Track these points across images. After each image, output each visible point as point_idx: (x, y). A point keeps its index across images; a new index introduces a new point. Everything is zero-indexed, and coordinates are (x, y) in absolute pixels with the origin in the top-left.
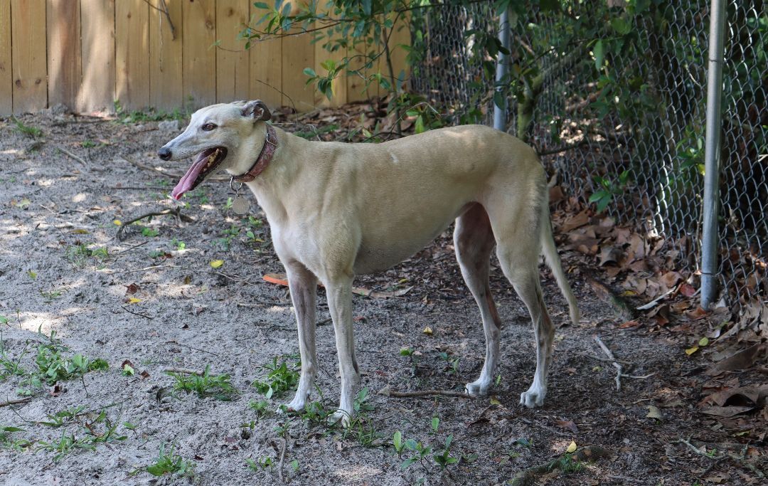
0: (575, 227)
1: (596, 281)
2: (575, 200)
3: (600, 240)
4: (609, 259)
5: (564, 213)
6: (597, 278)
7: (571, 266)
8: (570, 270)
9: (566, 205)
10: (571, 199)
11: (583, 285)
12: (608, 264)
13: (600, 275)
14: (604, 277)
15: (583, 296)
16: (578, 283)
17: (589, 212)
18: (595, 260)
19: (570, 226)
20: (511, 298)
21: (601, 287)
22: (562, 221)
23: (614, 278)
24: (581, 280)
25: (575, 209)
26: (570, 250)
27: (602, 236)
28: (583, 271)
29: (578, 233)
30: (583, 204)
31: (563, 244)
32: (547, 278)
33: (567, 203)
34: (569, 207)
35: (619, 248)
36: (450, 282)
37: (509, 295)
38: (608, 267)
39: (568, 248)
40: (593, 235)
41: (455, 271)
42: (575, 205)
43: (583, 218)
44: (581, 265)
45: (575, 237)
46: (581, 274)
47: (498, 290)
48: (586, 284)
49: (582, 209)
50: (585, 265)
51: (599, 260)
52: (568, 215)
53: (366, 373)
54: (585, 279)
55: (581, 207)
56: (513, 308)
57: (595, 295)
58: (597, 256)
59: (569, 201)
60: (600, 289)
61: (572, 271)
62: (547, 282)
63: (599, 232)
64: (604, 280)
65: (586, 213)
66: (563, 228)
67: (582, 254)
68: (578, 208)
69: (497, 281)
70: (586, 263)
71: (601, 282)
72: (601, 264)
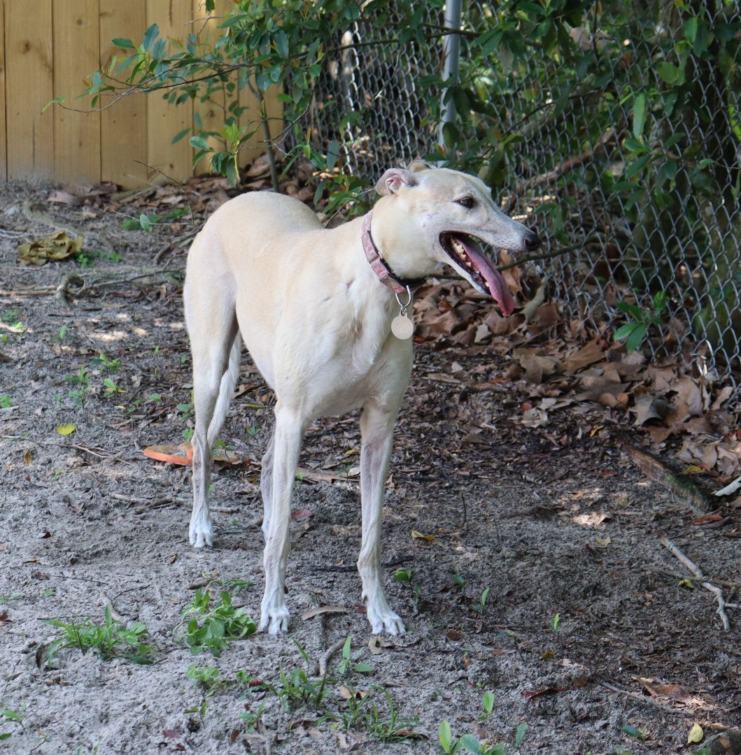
0: (584, 365)
1: (637, 449)
2: (580, 324)
3: (628, 384)
4: (651, 415)
5: (563, 343)
6: (637, 444)
7: (592, 425)
8: (593, 433)
9: (565, 332)
10: (573, 323)
11: (619, 456)
12: (649, 423)
13: (642, 441)
14: (646, 442)
15: (623, 473)
16: (609, 452)
17: (603, 342)
18: (627, 416)
19: (576, 363)
20: (514, 476)
21: (647, 458)
22: (562, 356)
23: (663, 445)
24: (613, 448)
25: (579, 338)
26: (586, 401)
27: (629, 378)
28: (614, 434)
29: (592, 374)
30: (591, 331)
31: (573, 392)
32: (560, 444)
33: (566, 328)
34: (569, 335)
35: (661, 398)
36: (420, 454)
37: (511, 473)
38: (650, 428)
39: (581, 397)
40: (617, 378)
41: (423, 436)
42: (580, 332)
43: (593, 351)
44: (608, 424)
45: (588, 380)
46: (612, 438)
47: (494, 466)
48: (622, 454)
49: (590, 338)
50: (613, 423)
51: (633, 417)
52: (569, 346)
53: (345, 610)
54: (619, 445)
55: (588, 334)
56: (523, 494)
57: (640, 471)
58: (630, 409)
59: (569, 326)
60: (648, 463)
61: (597, 433)
62: (561, 450)
63: (624, 373)
64: (649, 447)
65: (598, 343)
66: (566, 366)
67: (604, 406)
68: (584, 336)
69: (487, 450)
70: (616, 421)
71: (645, 450)
72: (637, 423)
